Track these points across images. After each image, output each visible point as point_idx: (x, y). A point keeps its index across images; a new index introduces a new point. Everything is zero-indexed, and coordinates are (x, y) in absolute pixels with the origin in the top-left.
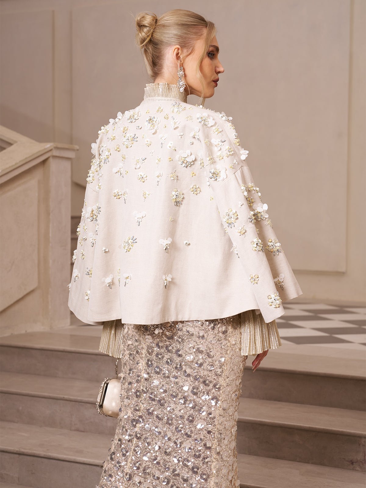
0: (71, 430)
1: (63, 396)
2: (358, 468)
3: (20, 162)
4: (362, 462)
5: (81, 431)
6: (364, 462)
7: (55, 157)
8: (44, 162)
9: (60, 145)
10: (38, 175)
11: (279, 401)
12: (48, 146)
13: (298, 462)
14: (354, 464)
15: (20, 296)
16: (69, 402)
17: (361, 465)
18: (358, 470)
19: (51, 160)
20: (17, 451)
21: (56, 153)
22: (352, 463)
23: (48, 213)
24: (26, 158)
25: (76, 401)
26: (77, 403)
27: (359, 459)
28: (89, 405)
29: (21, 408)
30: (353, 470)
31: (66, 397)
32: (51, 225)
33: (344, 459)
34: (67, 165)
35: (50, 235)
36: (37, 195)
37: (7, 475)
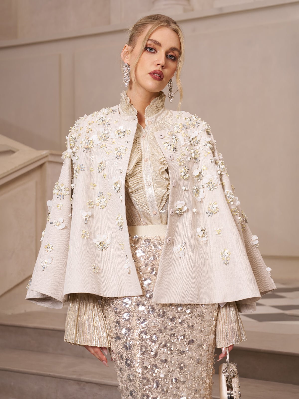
1: (49, 373)
3: (19, 166)
7: (50, 162)
8: (41, 166)
9: (54, 152)
10: (36, 176)
11: (245, 377)
12: (44, 152)
16: (55, 378)
19: (47, 165)
21: (51, 159)
24: (25, 163)
25: (60, 378)
28: (72, 382)
29: (12, 384)
31: (52, 374)
36: (35, 194)
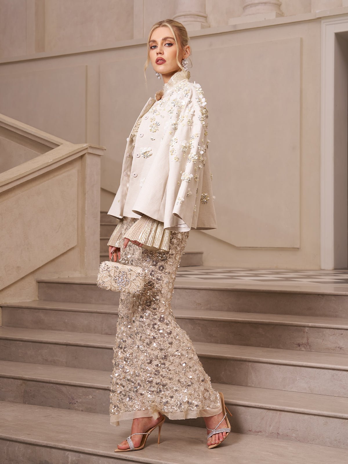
0: (102, 334)
1: (96, 310)
2: (303, 349)
3: (65, 155)
4: (306, 344)
5: (109, 334)
6: (307, 344)
7: (89, 154)
8: (82, 157)
9: (93, 146)
10: (77, 167)
12: (85, 145)
13: (261, 347)
14: (301, 346)
15: (65, 251)
16: (101, 314)
17: (305, 347)
18: (303, 351)
19: (87, 155)
20: (65, 343)
21: (90, 151)
22: (299, 345)
23: (84, 194)
24: (70, 153)
25: (105, 313)
26: (106, 315)
27: (304, 342)
29: (66, 321)
30: (300, 350)
31: (98, 311)
32: (86, 202)
33: (294, 343)
34: (97, 160)
35: (86, 209)
36: (77, 180)
37: (58, 360)
